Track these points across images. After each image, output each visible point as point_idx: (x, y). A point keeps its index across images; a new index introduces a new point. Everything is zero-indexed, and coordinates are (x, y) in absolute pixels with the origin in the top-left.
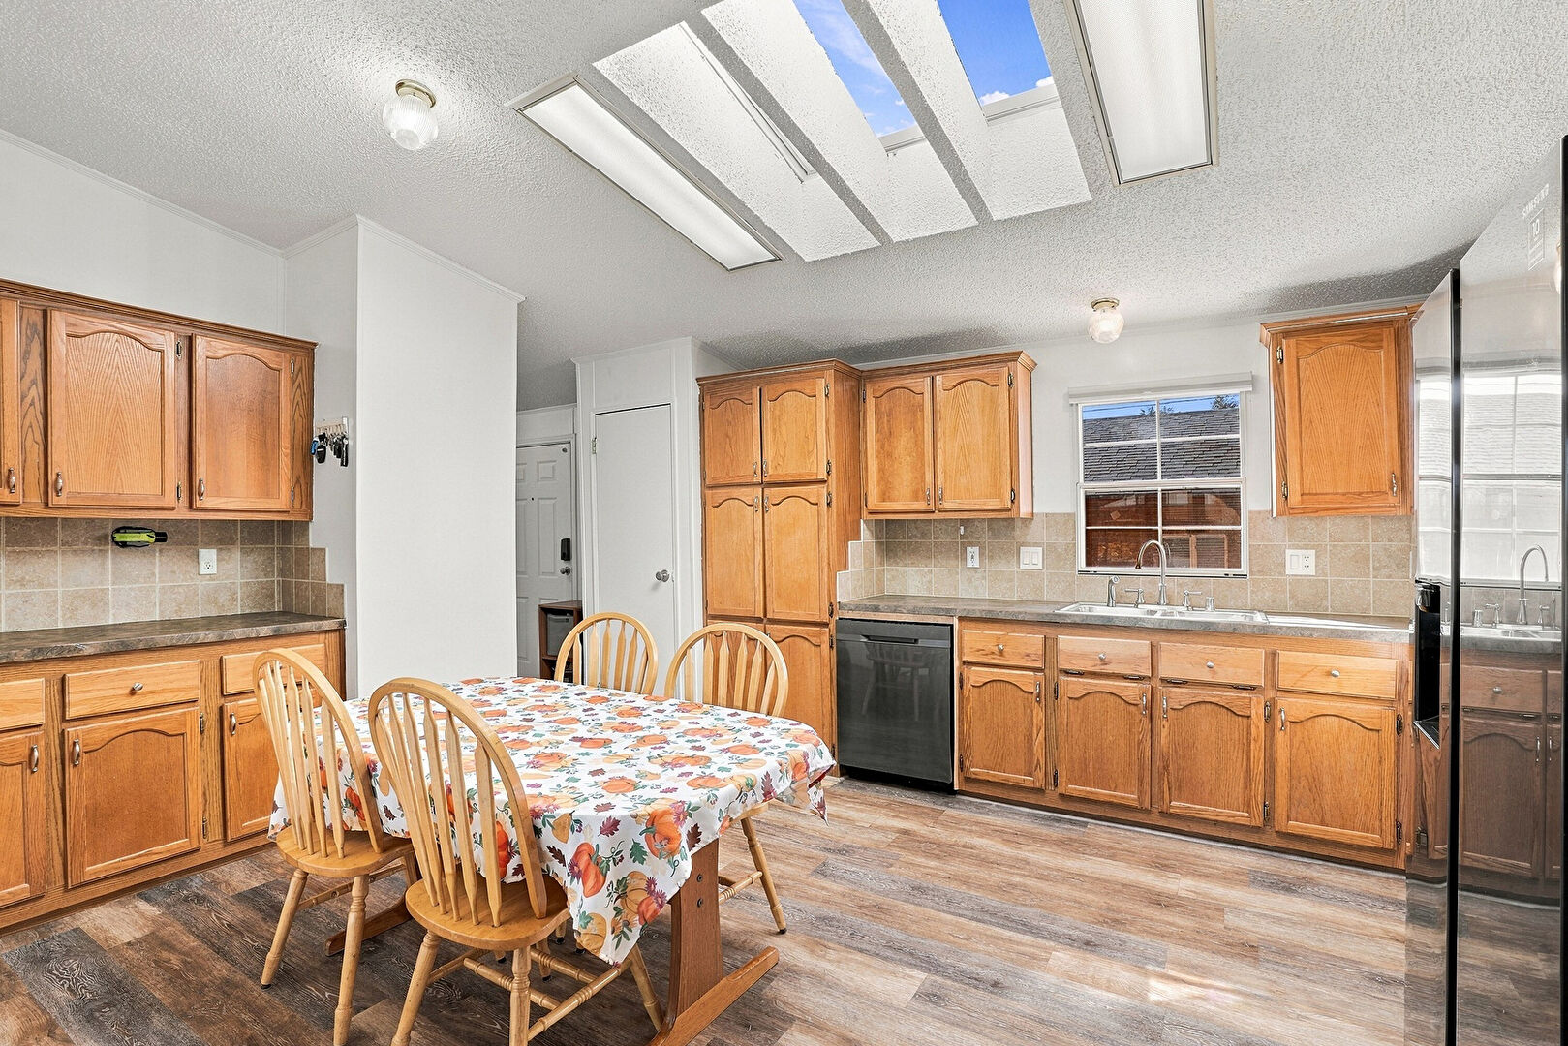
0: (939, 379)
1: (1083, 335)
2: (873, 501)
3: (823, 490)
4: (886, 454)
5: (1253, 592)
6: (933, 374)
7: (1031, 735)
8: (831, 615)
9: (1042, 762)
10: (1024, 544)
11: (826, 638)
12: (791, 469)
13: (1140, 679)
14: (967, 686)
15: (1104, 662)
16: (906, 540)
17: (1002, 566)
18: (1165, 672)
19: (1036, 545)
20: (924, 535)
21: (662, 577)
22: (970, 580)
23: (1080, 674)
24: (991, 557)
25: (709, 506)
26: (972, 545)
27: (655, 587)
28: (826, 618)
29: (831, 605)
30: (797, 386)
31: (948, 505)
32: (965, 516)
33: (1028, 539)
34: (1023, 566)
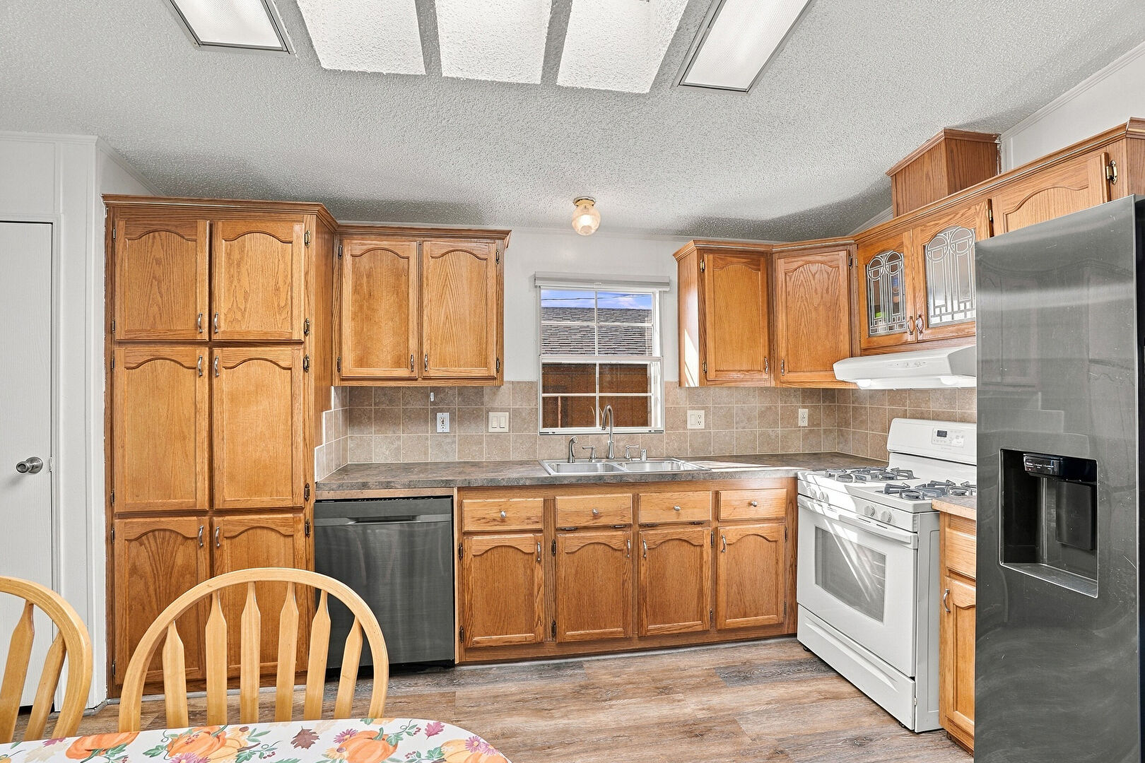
0: (427, 247)
1: (567, 226)
3: (298, 353)
6: (421, 240)
7: (531, 594)
8: (307, 494)
9: (542, 616)
10: (493, 410)
11: (301, 526)
12: (252, 327)
13: (625, 527)
14: (468, 557)
15: (596, 516)
17: (471, 430)
18: (645, 518)
19: (504, 410)
21: (28, 468)
23: (576, 529)
24: (460, 423)
25: (119, 369)
26: (442, 411)
28: (300, 501)
29: (307, 486)
30: (265, 227)
33: (496, 405)
34: (491, 430)
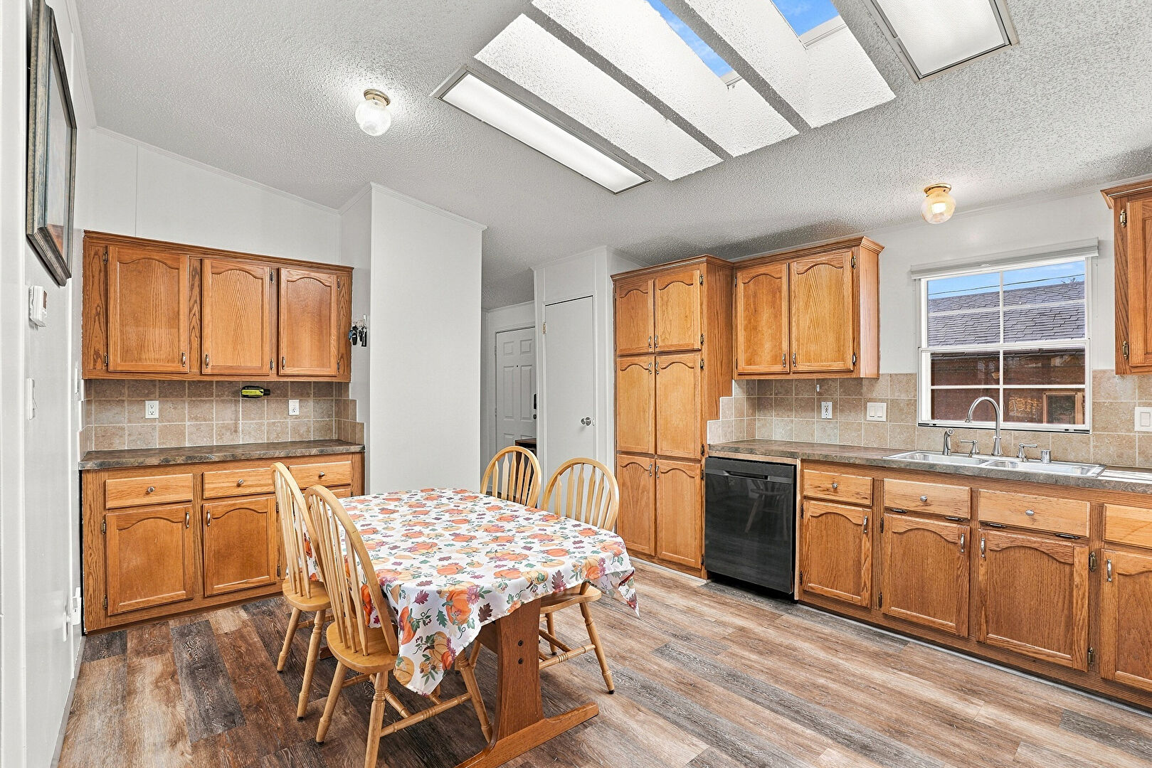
0: (794, 266)
2: (742, 366)
3: (697, 356)
4: (752, 328)
5: (1095, 447)
6: (789, 261)
7: (860, 563)
8: (703, 453)
9: (869, 585)
10: (871, 400)
11: (698, 472)
12: (674, 341)
13: (959, 521)
14: (807, 515)
15: (925, 502)
16: (773, 396)
17: (851, 418)
18: (984, 515)
19: (882, 401)
20: (787, 392)
21: (587, 422)
22: (824, 430)
23: (903, 512)
24: (842, 411)
25: (618, 371)
26: (826, 400)
27: (582, 429)
28: (698, 456)
29: (703, 446)
30: (681, 277)
31: (800, 368)
32: (820, 376)
33: (874, 395)
34: (868, 418)
